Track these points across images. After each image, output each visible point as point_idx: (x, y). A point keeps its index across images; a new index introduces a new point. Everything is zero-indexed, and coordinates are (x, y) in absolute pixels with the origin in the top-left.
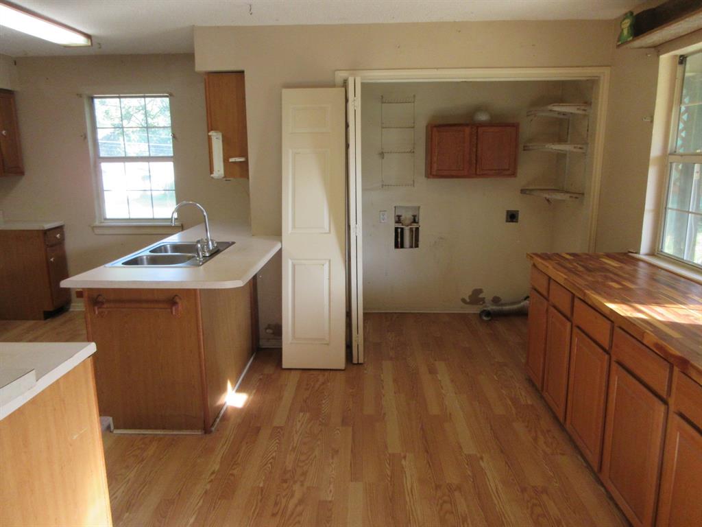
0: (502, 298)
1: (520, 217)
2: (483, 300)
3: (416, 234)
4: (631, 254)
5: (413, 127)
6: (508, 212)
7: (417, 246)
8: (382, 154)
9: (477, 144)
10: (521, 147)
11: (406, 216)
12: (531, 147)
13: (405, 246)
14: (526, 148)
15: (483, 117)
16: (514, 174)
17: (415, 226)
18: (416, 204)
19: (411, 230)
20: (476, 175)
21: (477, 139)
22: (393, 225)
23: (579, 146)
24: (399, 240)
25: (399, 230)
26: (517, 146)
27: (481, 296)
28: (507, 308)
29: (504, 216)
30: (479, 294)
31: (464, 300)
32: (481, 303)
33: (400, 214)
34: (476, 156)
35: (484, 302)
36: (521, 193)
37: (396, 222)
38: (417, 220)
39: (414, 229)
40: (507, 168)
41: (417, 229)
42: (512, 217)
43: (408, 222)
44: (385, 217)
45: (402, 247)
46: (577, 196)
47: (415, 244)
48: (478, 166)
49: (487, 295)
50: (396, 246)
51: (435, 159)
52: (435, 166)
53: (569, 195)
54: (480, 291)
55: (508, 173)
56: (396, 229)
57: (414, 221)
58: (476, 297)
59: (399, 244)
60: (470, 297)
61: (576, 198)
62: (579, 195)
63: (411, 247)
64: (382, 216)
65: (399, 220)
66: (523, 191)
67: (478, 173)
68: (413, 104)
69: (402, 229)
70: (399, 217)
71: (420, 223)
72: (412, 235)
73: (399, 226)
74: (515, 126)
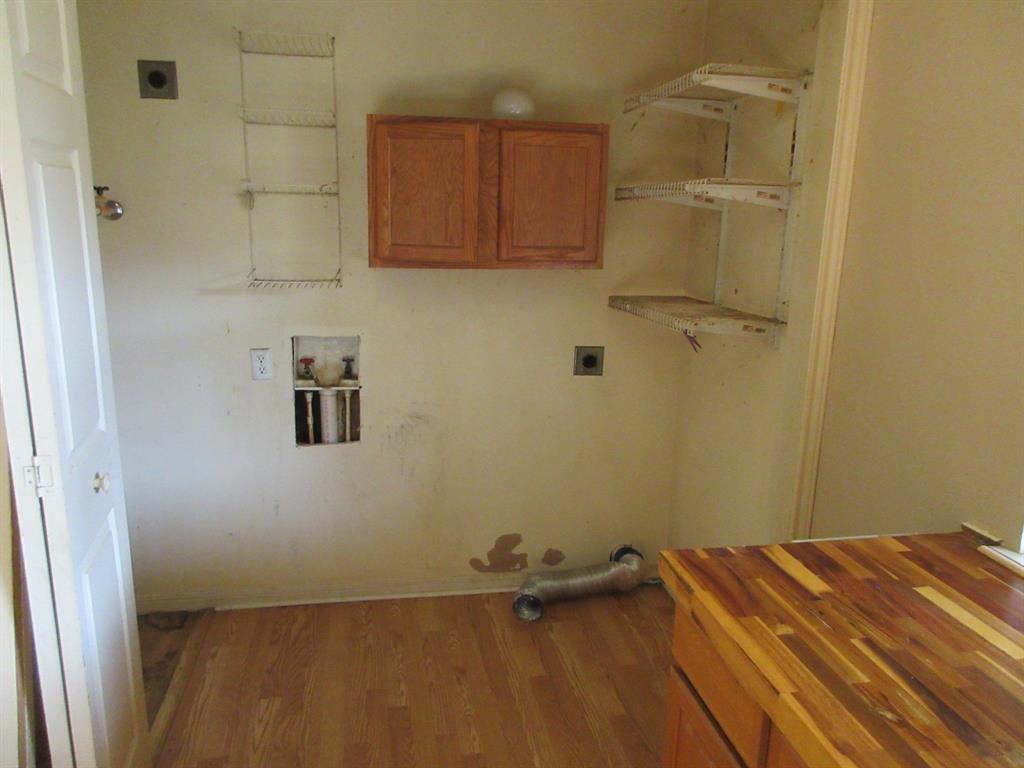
0: (565, 552)
1: (608, 362)
2: (522, 559)
3: (351, 406)
4: (985, 549)
5: (334, 126)
6: (578, 349)
7: (355, 437)
8: (248, 196)
9: (500, 177)
10: (611, 190)
11: (328, 360)
12: (636, 192)
13: (325, 437)
14: (623, 194)
15: (515, 106)
16: (595, 261)
17: (348, 386)
18: (351, 332)
19: (340, 396)
20: (498, 261)
21: (500, 163)
22: (288, 387)
23: (770, 190)
24: (310, 421)
25: (309, 397)
26: (602, 188)
27: (517, 550)
28: (577, 582)
29: (569, 360)
30: (511, 549)
31: (476, 564)
32: (518, 566)
33: (309, 355)
34: (499, 208)
35: (524, 565)
36: (610, 305)
37: (300, 376)
38: (354, 371)
39: (348, 395)
40: (577, 242)
41: (355, 394)
42: (589, 362)
43: (331, 375)
44: (268, 364)
45: (318, 440)
46: (762, 325)
47: (351, 432)
48: (503, 240)
49: (532, 548)
50: (302, 438)
51: (386, 213)
52: (386, 234)
53: (741, 323)
54: (516, 539)
55: (580, 256)
56: (300, 396)
57: (349, 374)
58: (505, 555)
59: (308, 432)
60: (490, 555)
61: (758, 330)
62: (768, 323)
63: (342, 439)
64: (257, 364)
65: (305, 368)
66: (616, 302)
67: (504, 256)
68: (329, 61)
69: (316, 396)
70: (308, 361)
71: (362, 381)
72: (344, 409)
73: (308, 386)
74: (600, 133)
